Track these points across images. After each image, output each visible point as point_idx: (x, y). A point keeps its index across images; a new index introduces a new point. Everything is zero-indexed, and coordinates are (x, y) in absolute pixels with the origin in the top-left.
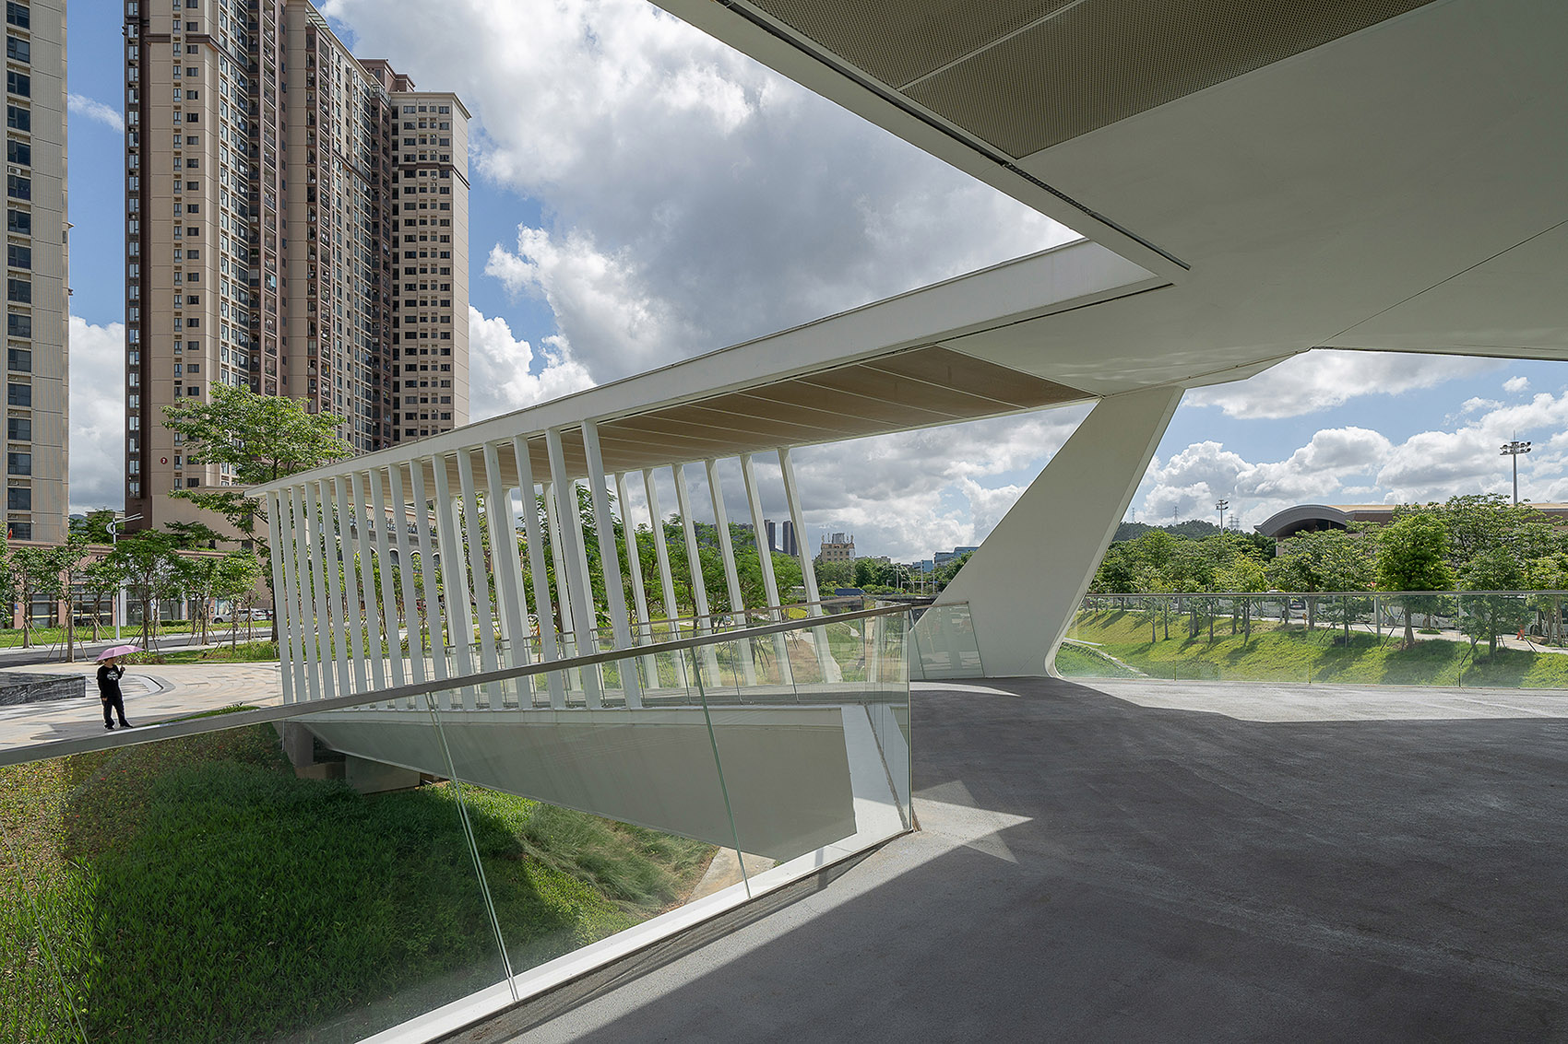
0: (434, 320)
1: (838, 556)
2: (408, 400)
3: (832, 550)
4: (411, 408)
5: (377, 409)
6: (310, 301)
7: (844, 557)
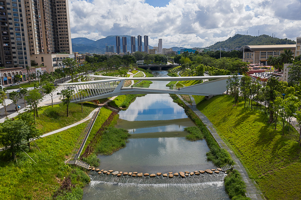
0: (63, 15)
1: (153, 53)
2: (60, 32)
3: (151, 51)
4: (60, 33)
5: (54, 34)
6: (44, 17)
7: (154, 53)
